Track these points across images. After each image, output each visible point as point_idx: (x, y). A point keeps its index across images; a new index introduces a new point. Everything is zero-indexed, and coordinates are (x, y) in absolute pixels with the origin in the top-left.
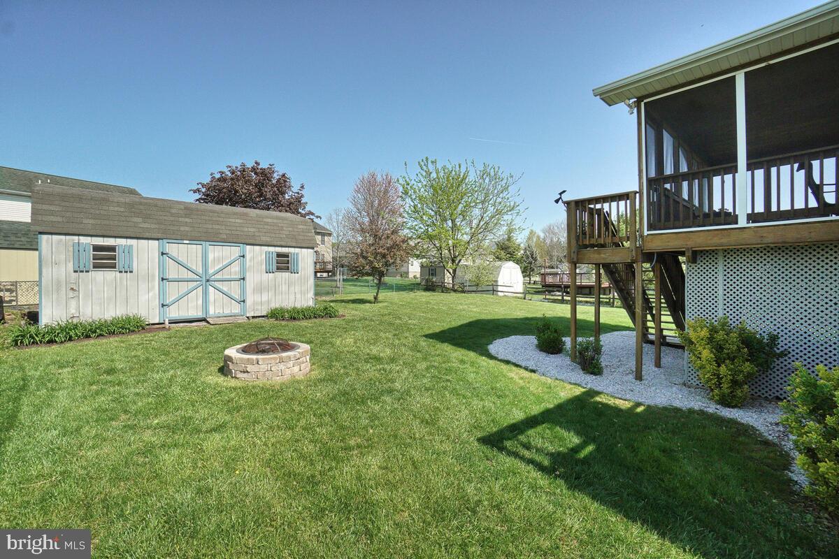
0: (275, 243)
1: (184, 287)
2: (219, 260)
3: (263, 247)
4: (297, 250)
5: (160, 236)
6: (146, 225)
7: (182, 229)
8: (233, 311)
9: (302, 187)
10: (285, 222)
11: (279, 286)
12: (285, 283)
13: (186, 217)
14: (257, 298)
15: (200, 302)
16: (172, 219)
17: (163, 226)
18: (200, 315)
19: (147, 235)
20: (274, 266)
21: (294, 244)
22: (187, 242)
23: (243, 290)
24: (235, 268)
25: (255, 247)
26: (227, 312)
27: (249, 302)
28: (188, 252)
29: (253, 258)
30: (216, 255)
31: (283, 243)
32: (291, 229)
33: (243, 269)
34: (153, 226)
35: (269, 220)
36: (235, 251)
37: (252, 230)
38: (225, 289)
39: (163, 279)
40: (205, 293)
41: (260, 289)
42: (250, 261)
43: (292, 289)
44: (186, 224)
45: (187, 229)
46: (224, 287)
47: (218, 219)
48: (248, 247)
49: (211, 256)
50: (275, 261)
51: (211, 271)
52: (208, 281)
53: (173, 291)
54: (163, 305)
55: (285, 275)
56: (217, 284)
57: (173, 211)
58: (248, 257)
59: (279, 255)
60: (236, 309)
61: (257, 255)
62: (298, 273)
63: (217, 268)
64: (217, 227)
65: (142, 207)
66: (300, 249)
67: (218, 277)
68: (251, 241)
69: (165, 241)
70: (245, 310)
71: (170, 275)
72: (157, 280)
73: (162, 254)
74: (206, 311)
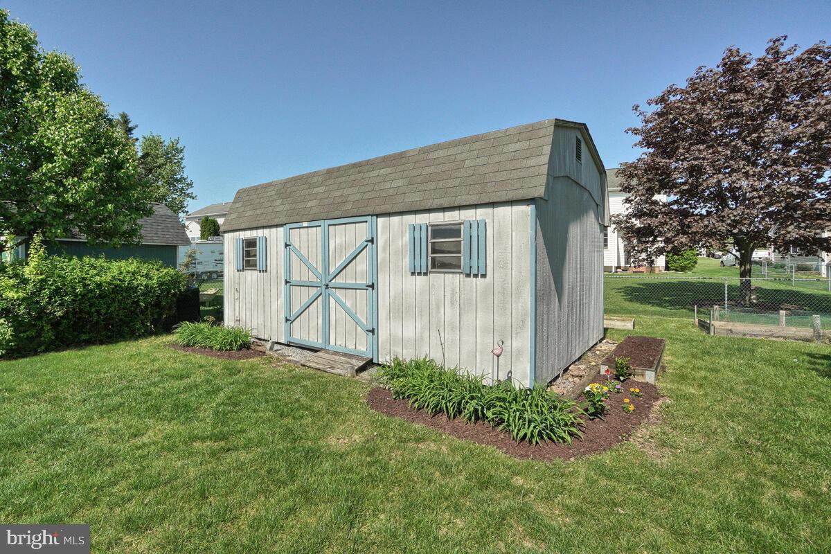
0: (428, 205)
1: (305, 296)
2: (341, 251)
3: (404, 217)
4: (481, 213)
5: (286, 220)
6: (282, 208)
8: (358, 348)
10: (477, 146)
11: (438, 307)
12: (453, 300)
13: (321, 185)
14: (396, 328)
15: (321, 322)
16: (308, 192)
17: (293, 206)
18: (320, 342)
19: (277, 221)
20: (425, 260)
21: (473, 200)
22: (307, 224)
23: (374, 312)
24: (362, 264)
25: (394, 219)
26: (350, 347)
27: (383, 333)
28: (308, 240)
29: (388, 243)
30: (339, 240)
31: (446, 202)
32: (480, 161)
33: (375, 267)
34: (287, 208)
36: (360, 231)
37: (400, 183)
38: (348, 304)
39: (286, 282)
40: (326, 308)
41: (400, 310)
42: (384, 249)
43: (468, 318)
44: (316, 196)
45: (314, 203)
46: (347, 299)
47: (357, 176)
48: (380, 220)
49: (332, 245)
50: (426, 249)
51: (331, 270)
52: (328, 287)
53: (296, 300)
54: (287, 320)
55: (451, 280)
56: (338, 293)
57: (314, 180)
58: (380, 240)
59: (438, 231)
61: (396, 237)
62: (484, 276)
63: (338, 265)
64: (348, 191)
66: (489, 210)
67: (339, 280)
68: (383, 209)
69: (288, 226)
70: (375, 346)
71: (295, 278)
72: (283, 282)
73: (287, 245)
74: (327, 339)
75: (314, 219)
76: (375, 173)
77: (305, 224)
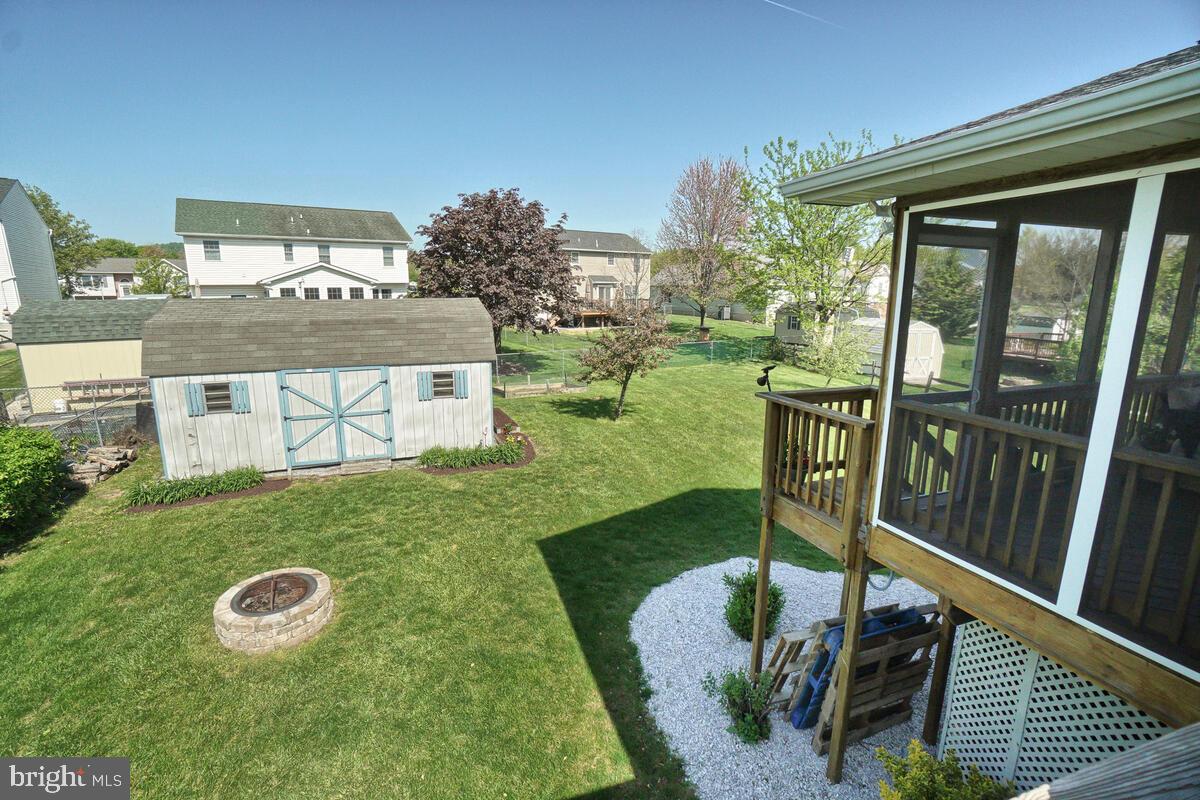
0: (432, 360)
1: (313, 426)
2: (353, 390)
3: (413, 367)
4: (464, 366)
5: (276, 366)
6: (262, 354)
7: (304, 353)
8: (377, 453)
9: (565, 217)
10: (449, 325)
11: (439, 417)
12: (448, 413)
13: (310, 336)
14: (409, 434)
15: (334, 443)
16: (293, 340)
17: (281, 353)
18: (335, 458)
19: (262, 367)
20: (430, 392)
21: (460, 358)
22: (311, 370)
23: (389, 427)
24: (376, 398)
25: (402, 367)
26: (369, 454)
27: (397, 440)
28: (313, 383)
29: (399, 384)
30: (350, 382)
31: (442, 359)
32: (456, 335)
33: (387, 398)
34: (270, 353)
35: (425, 326)
36: (374, 375)
37: (400, 343)
38: (365, 426)
39: (286, 419)
40: (340, 433)
41: (411, 422)
42: (396, 387)
43: (459, 420)
44: (310, 346)
45: (311, 352)
46: (363, 423)
47: (353, 333)
48: (393, 369)
49: (342, 386)
50: (430, 385)
51: (344, 404)
52: (341, 417)
53: (300, 432)
54: (289, 449)
55: (448, 401)
56: (353, 420)
57: (296, 329)
58: (392, 382)
59: (437, 376)
60: (381, 450)
61: (406, 379)
62: (466, 398)
63: (352, 399)
64: (350, 345)
65: (257, 329)
66: (468, 365)
67: (353, 410)
68: (396, 361)
69: (283, 372)
70: (393, 450)
71: (294, 413)
72: (279, 420)
73: (282, 388)
74: (342, 453)
75: (319, 365)
76: (372, 333)
77: (308, 370)
